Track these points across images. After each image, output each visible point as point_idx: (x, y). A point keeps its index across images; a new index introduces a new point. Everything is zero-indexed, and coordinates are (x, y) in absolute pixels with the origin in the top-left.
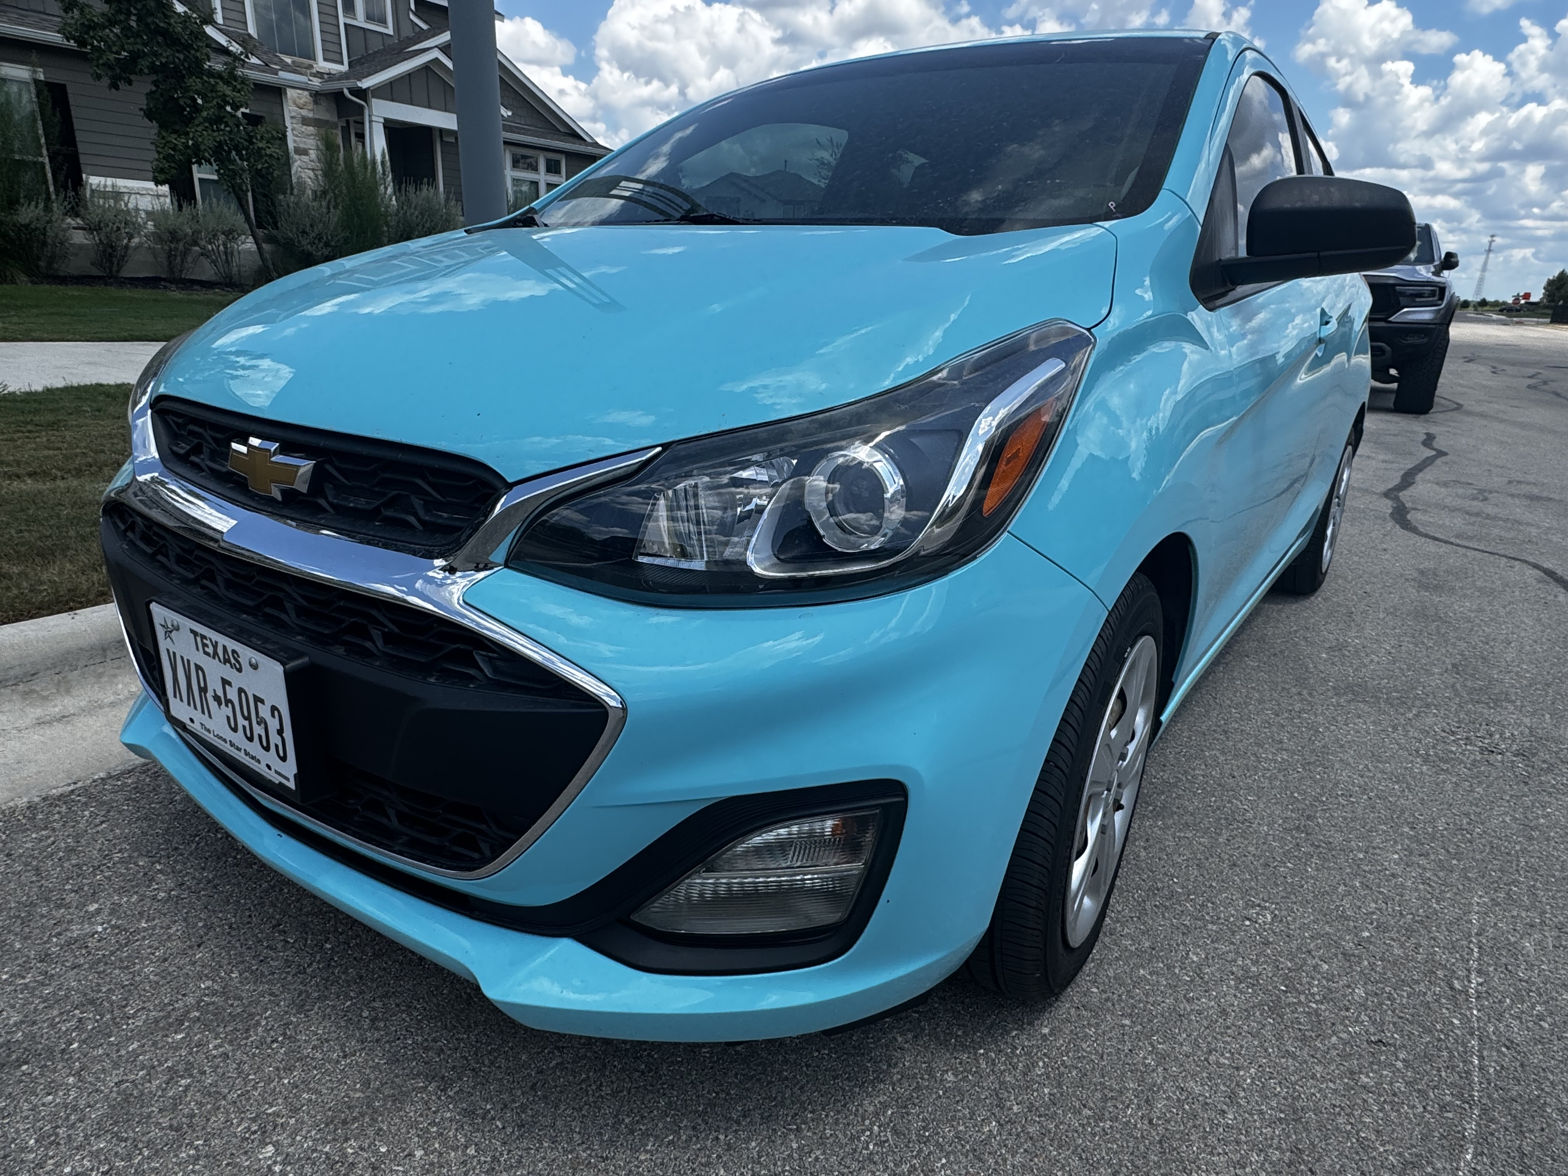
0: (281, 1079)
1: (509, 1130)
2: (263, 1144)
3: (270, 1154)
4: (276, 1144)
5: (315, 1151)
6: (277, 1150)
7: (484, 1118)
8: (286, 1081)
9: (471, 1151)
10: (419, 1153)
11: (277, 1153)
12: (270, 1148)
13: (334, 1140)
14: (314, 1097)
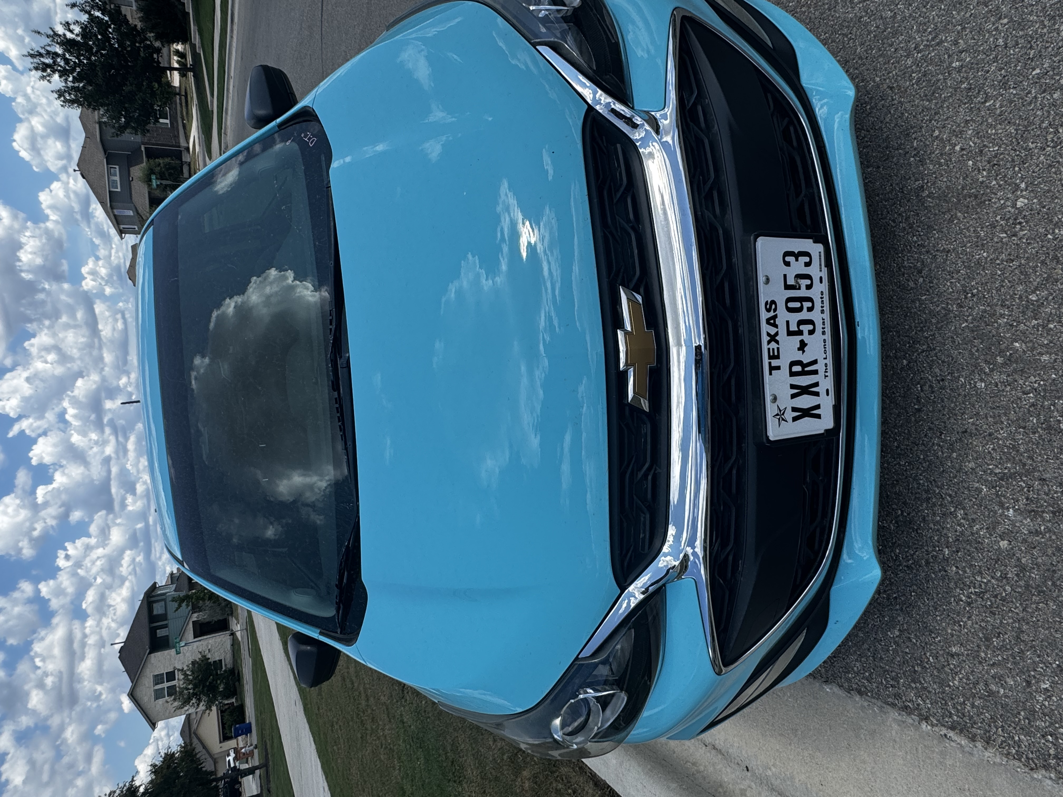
0: (986, 258)
1: (914, 136)
2: (1020, 211)
3: (1021, 199)
4: (1014, 206)
5: (1000, 186)
6: (1016, 200)
7: (918, 152)
8: (985, 254)
9: (937, 133)
10: (958, 148)
11: (1017, 198)
12: (1019, 204)
13: (987, 187)
14: (979, 229)
